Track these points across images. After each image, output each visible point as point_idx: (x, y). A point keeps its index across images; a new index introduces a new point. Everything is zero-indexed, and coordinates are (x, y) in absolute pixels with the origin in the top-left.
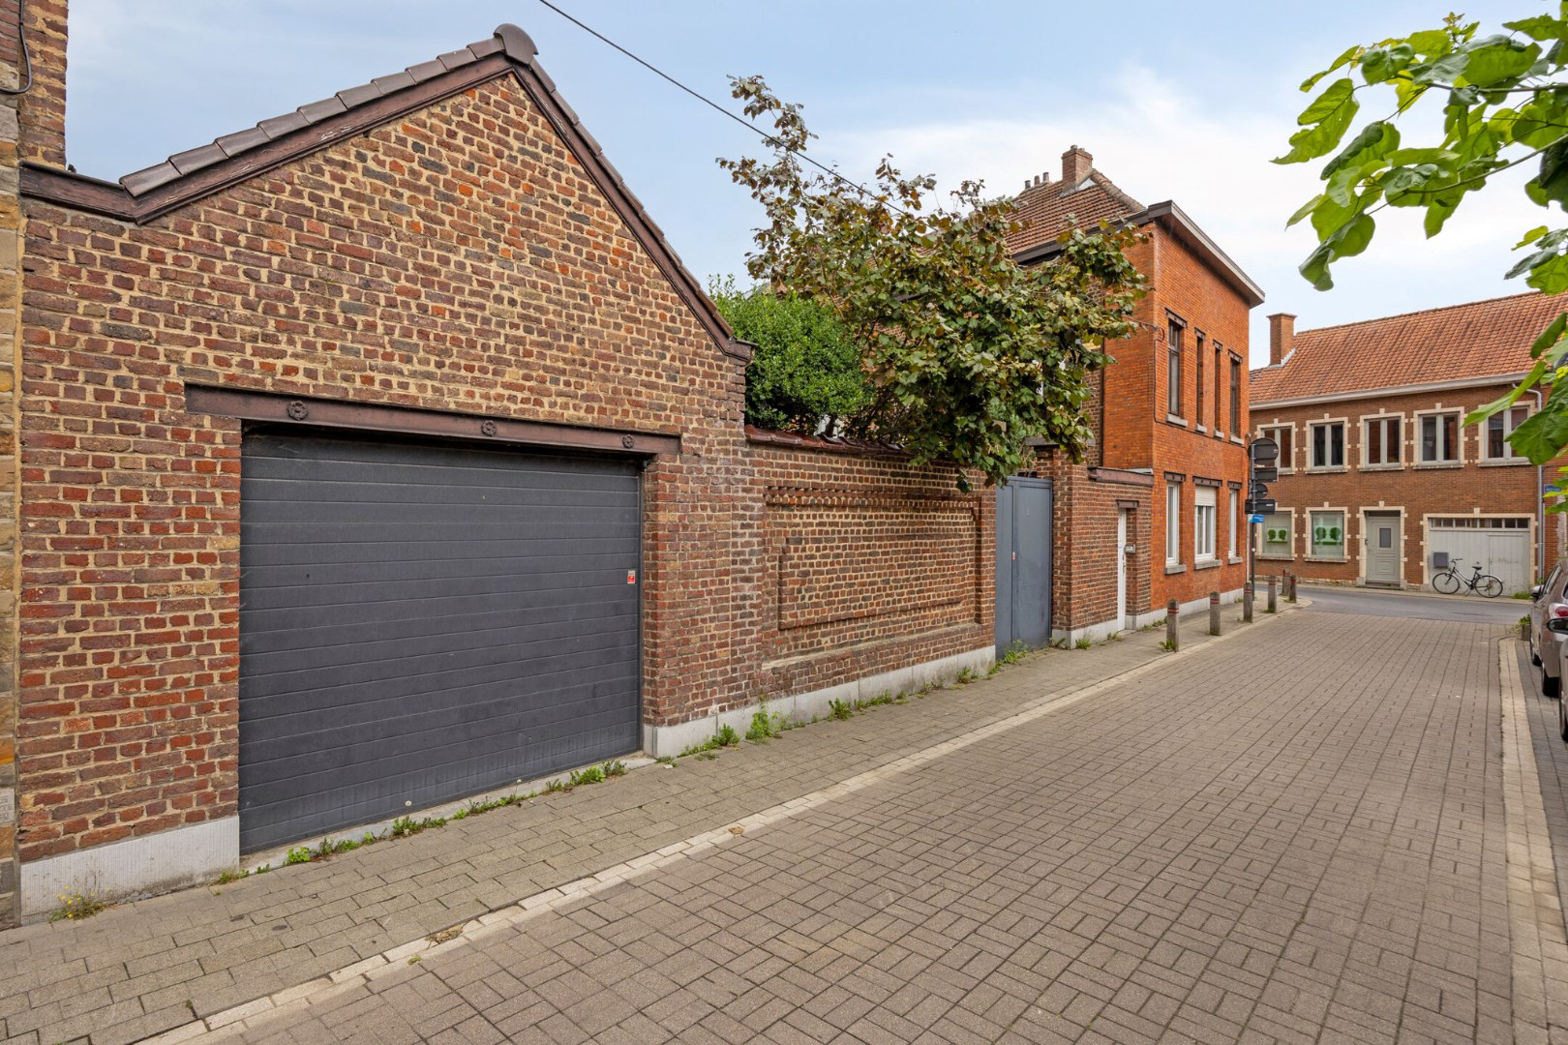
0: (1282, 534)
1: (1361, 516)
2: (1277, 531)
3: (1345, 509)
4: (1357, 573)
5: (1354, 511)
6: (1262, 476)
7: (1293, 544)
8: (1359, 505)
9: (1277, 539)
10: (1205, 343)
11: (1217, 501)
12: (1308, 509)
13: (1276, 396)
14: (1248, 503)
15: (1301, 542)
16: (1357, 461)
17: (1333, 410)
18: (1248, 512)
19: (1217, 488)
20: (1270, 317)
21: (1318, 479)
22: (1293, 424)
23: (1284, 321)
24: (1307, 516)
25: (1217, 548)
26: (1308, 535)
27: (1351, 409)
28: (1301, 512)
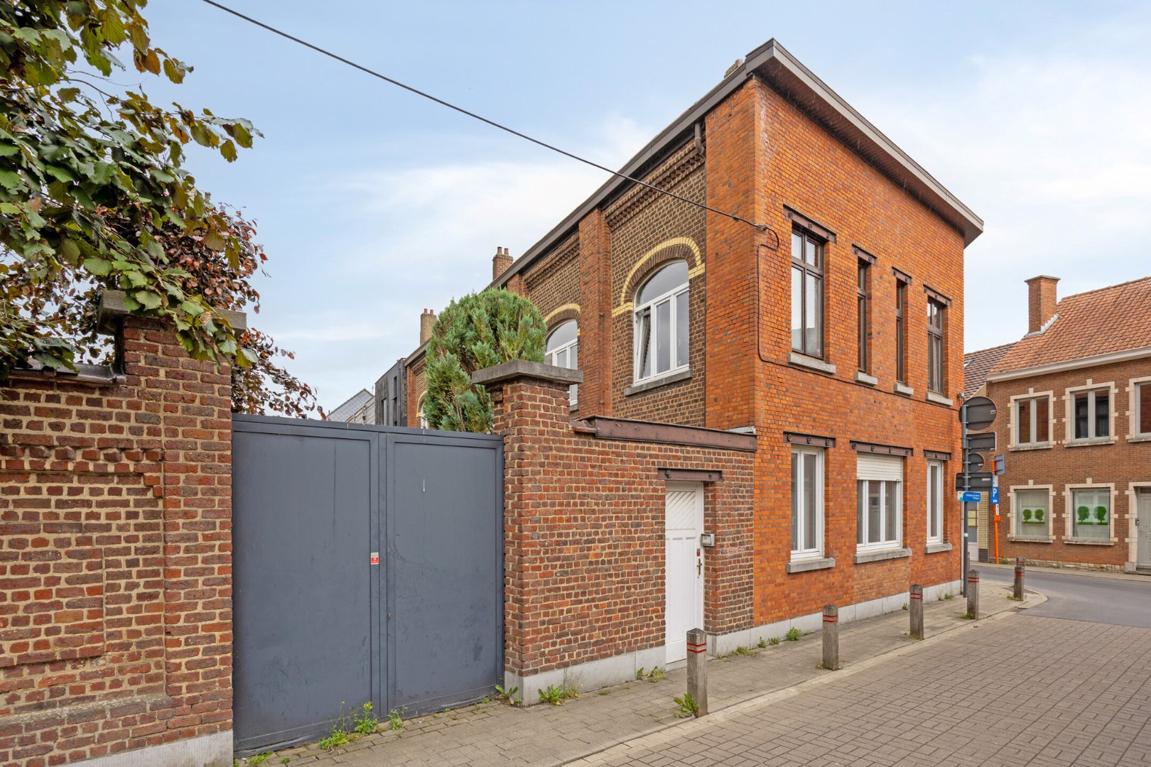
0: (1039, 514)
1: (1130, 492)
2: (1033, 510)
3: (1112, 485)
4: (1126, 557)
5: (1122, 488)
6: (977, 444)
7: (1051, 525)
8: (1128, 480)
9: (1033, 519)
10: (874, 271)
11: (905, 474)
12: (1068, 486)
13: (1030, 365)
14: (960, 477)
15: (1060, 522)
16: (1126, 430)
17: (1096, 375)
18: (959, 488)
19: (904, 458)
20: (1028, 282)
21: (1080, 452)
22: (1050, 393)
23: (1044, 284)
24: (1067, 494)
25: (905, 534)
26: (1068, 516)
27: (1117, 372)
28: (1060, 489)
